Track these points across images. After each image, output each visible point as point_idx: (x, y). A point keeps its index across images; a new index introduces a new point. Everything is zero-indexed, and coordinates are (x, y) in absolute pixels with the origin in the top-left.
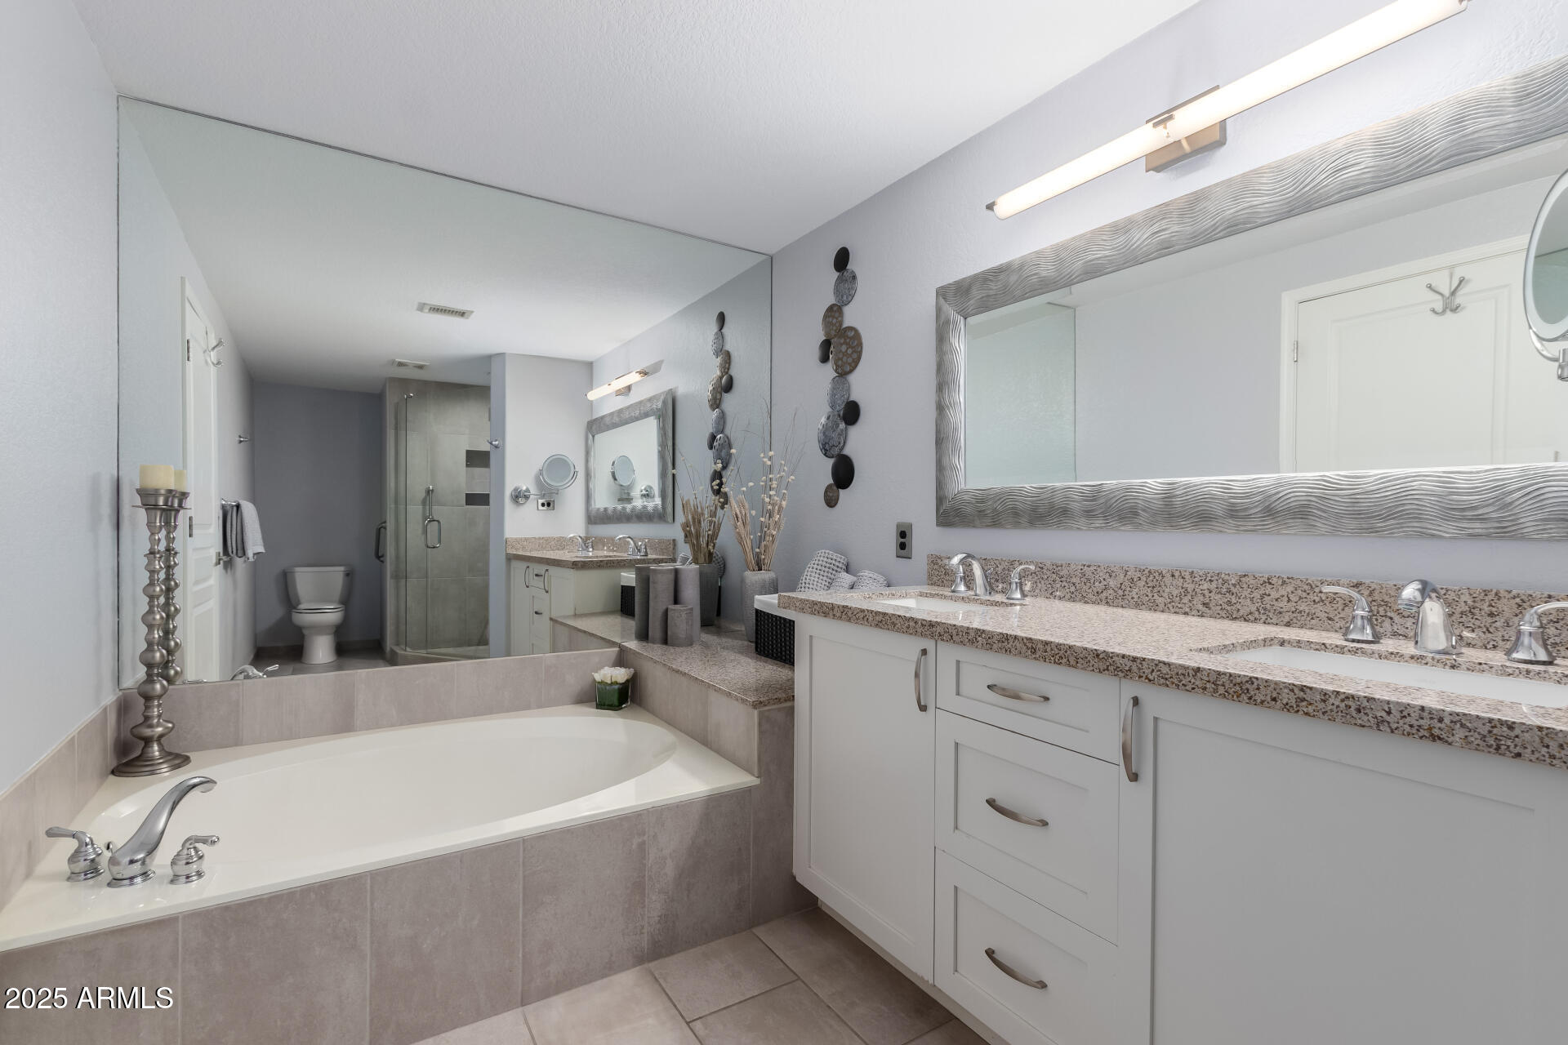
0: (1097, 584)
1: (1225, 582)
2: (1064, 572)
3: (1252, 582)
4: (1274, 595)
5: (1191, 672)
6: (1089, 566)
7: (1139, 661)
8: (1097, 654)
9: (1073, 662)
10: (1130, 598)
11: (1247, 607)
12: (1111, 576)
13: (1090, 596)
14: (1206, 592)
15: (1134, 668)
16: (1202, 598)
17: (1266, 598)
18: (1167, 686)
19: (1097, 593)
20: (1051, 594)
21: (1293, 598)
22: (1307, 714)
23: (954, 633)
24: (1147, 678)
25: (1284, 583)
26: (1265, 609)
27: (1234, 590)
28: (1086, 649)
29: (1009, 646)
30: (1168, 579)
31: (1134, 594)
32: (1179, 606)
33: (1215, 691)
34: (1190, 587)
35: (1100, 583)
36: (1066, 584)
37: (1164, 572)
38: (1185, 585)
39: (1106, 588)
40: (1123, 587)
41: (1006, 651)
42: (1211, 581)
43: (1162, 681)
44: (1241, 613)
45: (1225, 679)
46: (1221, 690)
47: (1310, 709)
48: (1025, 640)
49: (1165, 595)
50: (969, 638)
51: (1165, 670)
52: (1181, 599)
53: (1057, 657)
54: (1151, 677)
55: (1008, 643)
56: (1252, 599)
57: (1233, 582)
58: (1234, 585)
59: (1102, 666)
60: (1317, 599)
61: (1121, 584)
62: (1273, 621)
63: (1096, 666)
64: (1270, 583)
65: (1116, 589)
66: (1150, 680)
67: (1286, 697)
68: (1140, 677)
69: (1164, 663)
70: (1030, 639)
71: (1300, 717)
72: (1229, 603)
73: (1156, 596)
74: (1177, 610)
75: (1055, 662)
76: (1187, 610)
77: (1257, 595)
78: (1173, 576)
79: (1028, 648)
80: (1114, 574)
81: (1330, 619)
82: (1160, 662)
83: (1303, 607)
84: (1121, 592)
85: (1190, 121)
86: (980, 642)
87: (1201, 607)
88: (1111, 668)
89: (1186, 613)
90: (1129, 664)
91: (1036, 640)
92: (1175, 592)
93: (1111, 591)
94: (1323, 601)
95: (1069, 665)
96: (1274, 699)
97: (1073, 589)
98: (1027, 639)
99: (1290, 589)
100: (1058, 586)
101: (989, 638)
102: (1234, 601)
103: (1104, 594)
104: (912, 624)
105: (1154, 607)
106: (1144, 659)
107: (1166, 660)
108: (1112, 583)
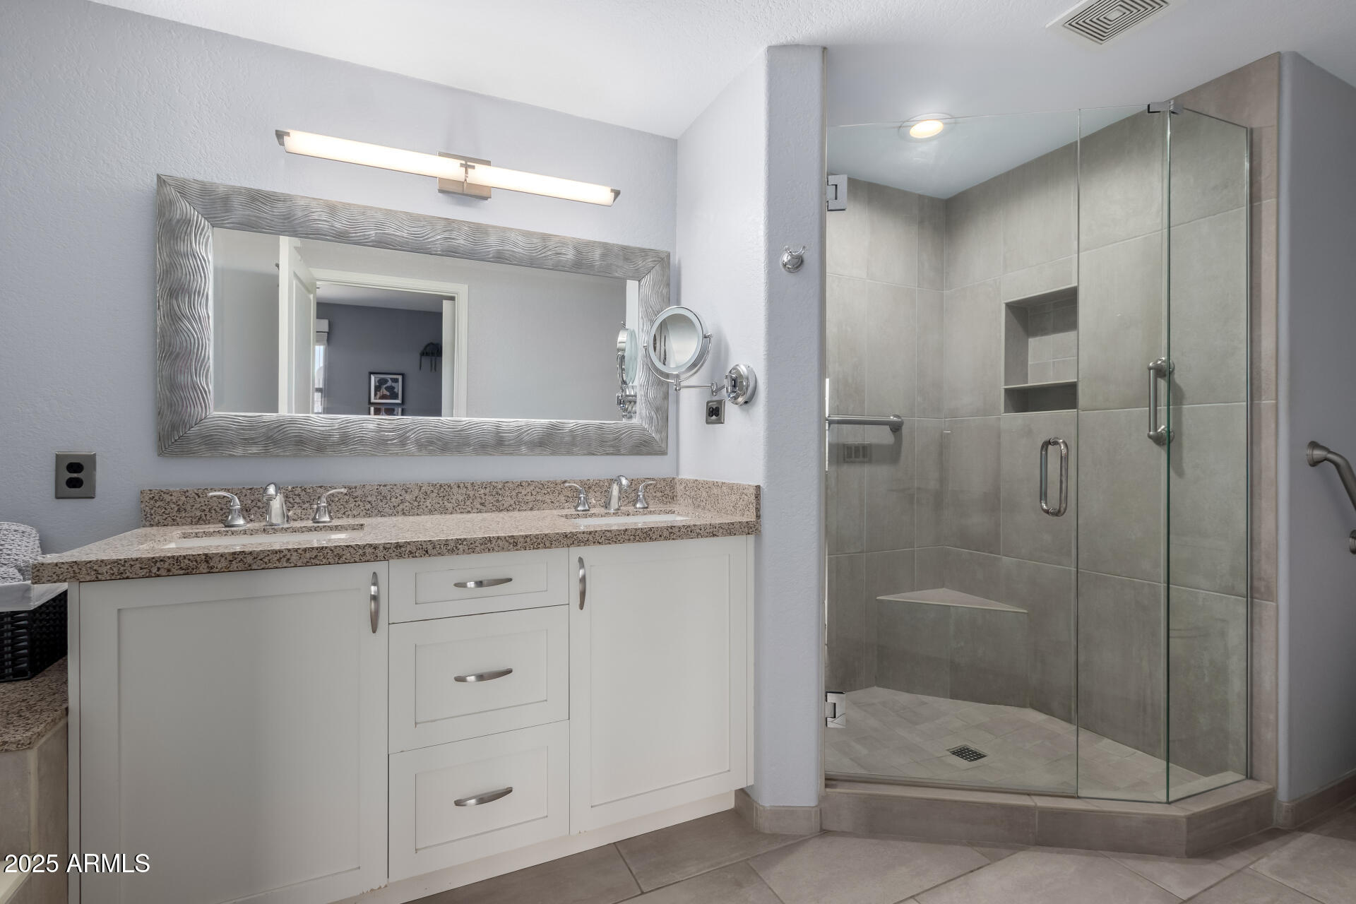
0: (393, 499)
1: (495, 487)
2: (359, 493)
3: (511, 486)
4: (524, 492)
5: (623, 533)
6: (385, 486)
7: (593, 533)
8: (566, 536)
9: (548, 545)
10: (424, 507)
11: (508, 501)
12: (406, 492)
13: (387, 510)
14: (482, 496)
15: (591, 538)
16: (480, 500)
17: (520, 495)
18: (610, 544)
19: (394, 506)
20: (344, 513)
21: (534, 493)
22: (673, 539)
23: (430, 547)
24: (598, 542)
25: (529, 484)
26: (519, 502)
27: (500, 492)
28: (558, 534)
29: (492, 546)
30: (455, 490)
31: (428, 503)
32: (464, 507)
33: (635, 539)
34: (471, 493)
35: (396, 498)
36: (361, 504)
37: (452, 485)
38: (468, 492)
39: (402, 502)
40: (418, 499)
41: (489, 550)
42: (485, 488)
43: (607, 541)
44: (505, 506)
45: (639, 532)
46: (637, 538)
47: (674, 537)
48: (507, 538)
49: (453, 501)
50: (449, 548)
51: (608, 534)
52: (465, 503)
53: (536, 544)
54: (600, 541)
55: (491, 544)
56: (511, 497)
57: (500, 487)
58: (500, 489)
59: (569, 542)
60: (546, 492)
61: (416, 497)
62: (524, 508)
63: (565, 543)
64: (522, 486)
65: (412, 502)
66: (600, 543)
67: (666, 533)
68: (594, 543)
69: (608, 531)
70: (513, 536)
71: (671, 541)
72: (498, 501)
73: (446, 503)
74: (462, 510)
75: (534, 548)
76: (470, 509)
77: (514, 493)
78: (459, 487)
79: (510, 543)
80: (409, 490)
81: (552, 502)
82: (606, 531)
83: (539, 497)
84: (416, 504)
85: (481, 175)
86: (461, 549)
87: (479, 506)
88: (576, 542)
89: (469, 512)
90: (587, 536)
91: (517, 536)
92: (461, 498)
93: (407, 504)
94: (548, 493)
95: (545, 548)
96: (660, 536)
97: (368, 506)
98: (509, 537)
99: (532, 488)
100: (352, 505)
101: (472, 544)
102: (500, 499)
103: (401, 507)
104: (369, 550)
105: (444, 511)
106: (596, 532)
107: (609, 529)
108: (408, 497)
